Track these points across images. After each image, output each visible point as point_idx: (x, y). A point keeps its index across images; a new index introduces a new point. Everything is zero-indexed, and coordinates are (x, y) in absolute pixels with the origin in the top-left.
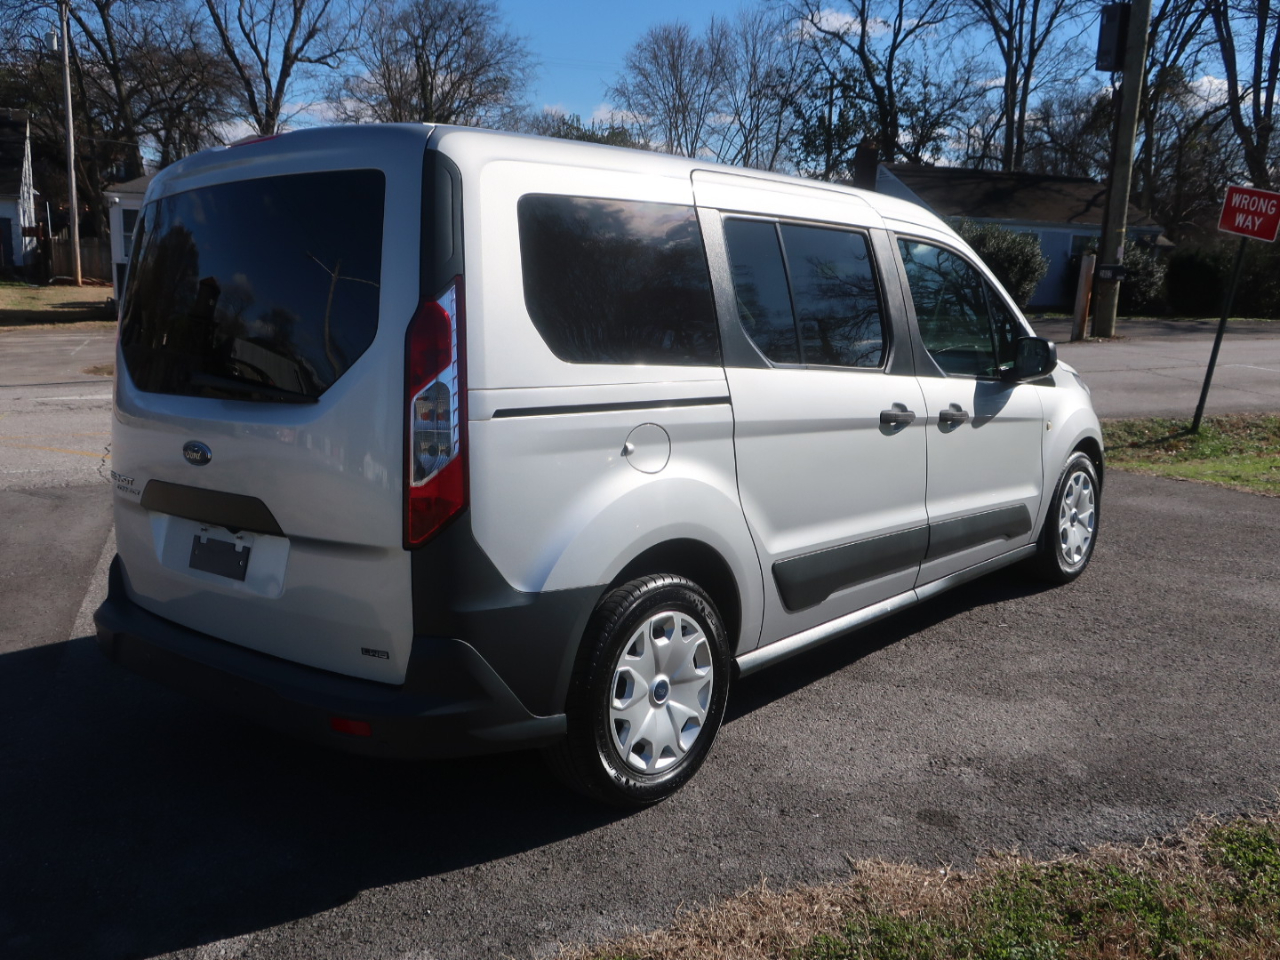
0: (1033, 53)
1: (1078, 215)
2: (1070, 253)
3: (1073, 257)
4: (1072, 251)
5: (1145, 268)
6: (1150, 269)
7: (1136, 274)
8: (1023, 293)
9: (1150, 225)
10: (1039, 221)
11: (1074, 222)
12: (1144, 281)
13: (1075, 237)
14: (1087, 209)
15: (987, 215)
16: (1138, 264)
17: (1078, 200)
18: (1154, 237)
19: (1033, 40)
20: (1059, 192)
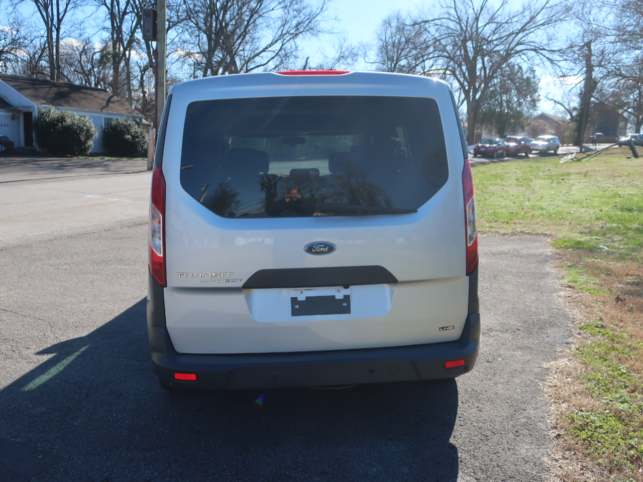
0: (59, 21)
1: (105, 107)
2: (104, 127)
3: (105, 128)
4: (105, 125)
5: (141, 135)
6: (143, 135)
7: (138, 137)
8: (89, 146)
9: (137, 114)
10: (87, 110)
11: (104, 111)
12: (142, 140)
13: (105, 118)
14: (107, 105)
15: (60, 105)
16: (138, 132)
17: (103, 99)
18: (141, 120)
19: (58, 14)
20: (91, 95)
